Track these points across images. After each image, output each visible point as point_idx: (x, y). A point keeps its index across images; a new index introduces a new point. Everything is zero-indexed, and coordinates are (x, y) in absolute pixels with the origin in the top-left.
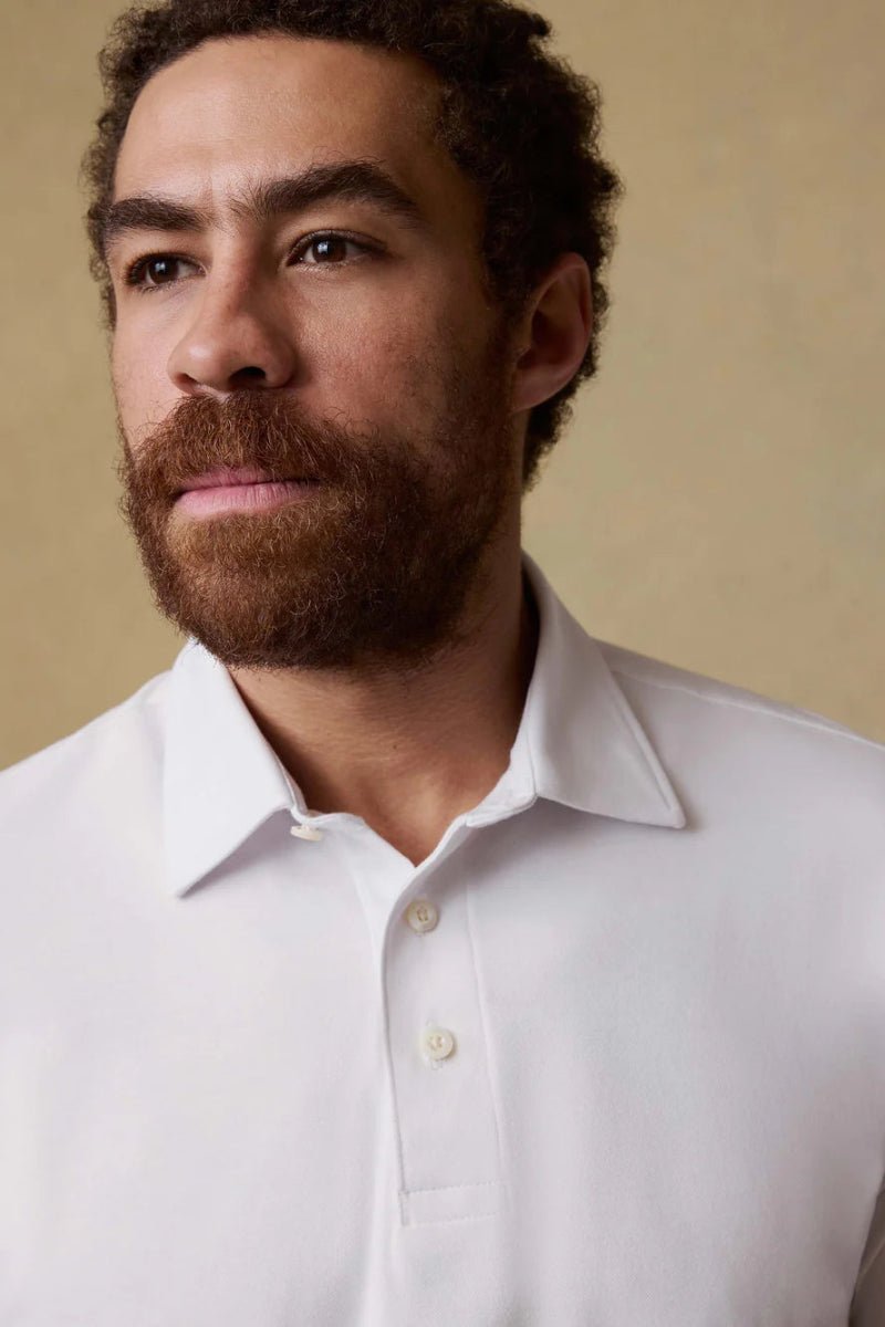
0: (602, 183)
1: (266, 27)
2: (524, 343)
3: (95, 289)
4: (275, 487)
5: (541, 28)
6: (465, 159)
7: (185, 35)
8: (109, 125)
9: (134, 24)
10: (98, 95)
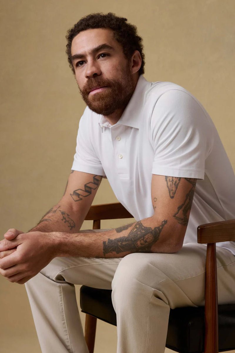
0: (140, 39)
1: (88, 28)
2: (132, 64)
3: (70, 69)
4: (102, 88)
5: (126, 20)
6: (118, 41)
7: (77, 31)
8: (68, 46)
9: (70, 31)
10: (66, 42)
